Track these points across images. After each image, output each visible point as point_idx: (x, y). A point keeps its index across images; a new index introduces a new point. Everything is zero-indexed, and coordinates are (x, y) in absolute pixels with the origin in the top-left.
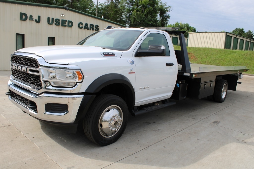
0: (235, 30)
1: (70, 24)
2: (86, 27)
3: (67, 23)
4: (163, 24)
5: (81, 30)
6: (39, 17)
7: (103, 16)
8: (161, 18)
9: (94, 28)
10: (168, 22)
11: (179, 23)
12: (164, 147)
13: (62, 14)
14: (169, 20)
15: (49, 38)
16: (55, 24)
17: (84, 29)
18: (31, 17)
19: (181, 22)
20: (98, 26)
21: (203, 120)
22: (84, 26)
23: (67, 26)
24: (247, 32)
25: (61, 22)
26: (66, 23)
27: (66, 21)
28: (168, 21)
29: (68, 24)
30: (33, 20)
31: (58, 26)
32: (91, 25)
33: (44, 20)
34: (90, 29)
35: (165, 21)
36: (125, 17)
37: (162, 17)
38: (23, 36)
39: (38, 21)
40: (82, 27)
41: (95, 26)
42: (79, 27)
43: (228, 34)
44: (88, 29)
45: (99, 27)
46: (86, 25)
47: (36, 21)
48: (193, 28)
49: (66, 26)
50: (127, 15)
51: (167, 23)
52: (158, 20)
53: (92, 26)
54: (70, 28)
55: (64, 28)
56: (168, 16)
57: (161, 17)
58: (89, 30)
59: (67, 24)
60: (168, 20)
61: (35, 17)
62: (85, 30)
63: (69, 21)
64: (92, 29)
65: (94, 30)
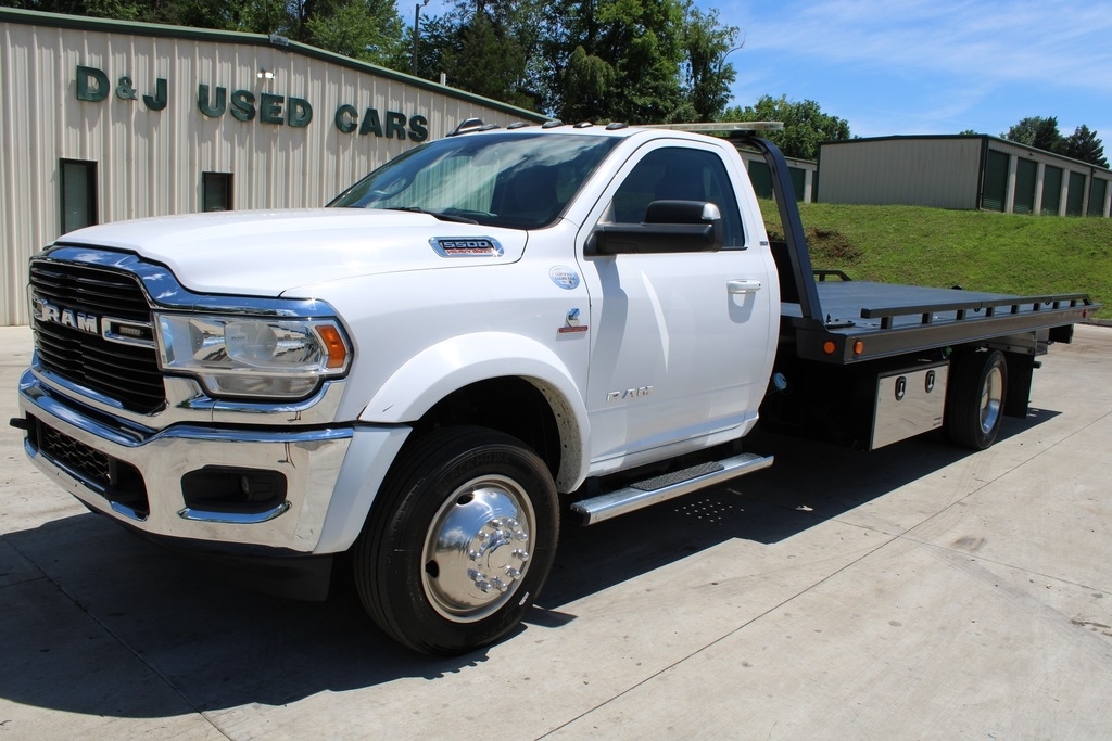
0: (1018, 129)
1: (299, 114)
2: (371, 124)
3: (284, 106)
4: (706, 106)
5: (347, 139)
6: (162, 83)
7: (444, 76)
8: (696, 83)
9: (408, 129)
10: (727, 96)
11: (773, 100)
12: (746, 665)
13: (263, 72)
14: (731, 86)
15: (206, 177)
16: (232, 112)
17: (363, 132)
18: (126, 81)
19: (784, 96)
20: (422, 120)
21: (906, 535)
22: (359, 121)
23: (285, 122)
24: (1073, 133)
25: (257, 105)
26: (279, 111)
27: (281, 99)
28: (726, 93)
29: (290, 112)
30: (133, 98)
31: (245, 125)
32: (390, 115)
33: (182, 101)
34: (389, 135)
35: (715, 94)
36: (539, 79)
37: (699, 77)
38: (90, 168)
39: (157, 102)
40: (353, 127)
41: (408, 118)
42: (338, 123)
43: (992, 145)
44: (379, 134)
45: (426, 123)
46: (371, 113)
47: (147, 100)
48: (834, 119)
49: (280, 122)
50: (547, 69)
51: (723, 102)
52: (685, 90)
53: (396, 121)
54: (299, 131)
55: (269, 128)
56: (725, 71)
57: (695, 76)
58: (384, 139)
59: (284, 114)
60: (726, 89)
61: (142, 86)
62: (366, 137)
63: (294, 102)
64: (395, 133)
65: (404, 138)
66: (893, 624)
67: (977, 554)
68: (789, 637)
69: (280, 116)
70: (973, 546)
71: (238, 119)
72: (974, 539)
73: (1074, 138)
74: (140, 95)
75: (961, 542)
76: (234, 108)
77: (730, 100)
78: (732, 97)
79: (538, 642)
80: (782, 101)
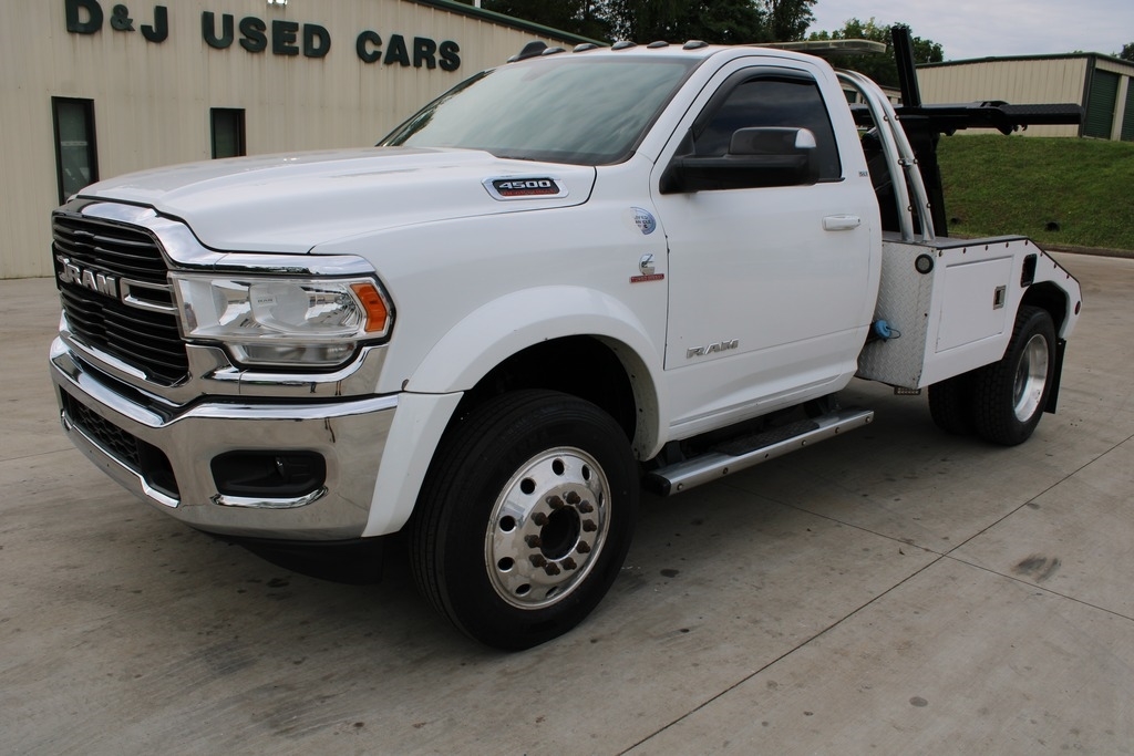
1: (316, 43)
2: (397, 53)
3: (299, 36)
4: (785, 29)
5: (369, 69)
6: (161, 13)
9: (438, 57)
10: (808, 19)
11: (861, 24)
15: (217, 114)
16: (242, 43)
17: (388, 62)
18: (120, 12)
19: (872, 19)
20: (454, 47)
22: (384, 49)
23: (301, 50)
25: (268, 34)
26: (293, 39)
27: (295, 26)
28: (807, 16)
29: (308, 41)
30: (130, 29)
31: (256, 56)
32: (419, 42)
33: (185, 28)
34: (418, 64)
35: (796, 16)
36: (608, 5)
38: (85, 108)
39: (157, 32)
40: (377, 55)
41: (438, 44)
42: (361, 53)
43: (1100, 65)
44: (405, 63)
45: (458, 50)
46: (397, 41)
47: (146, 30)
48: (928, 43)
49: (293, 52)
51: (804, 25)
52: (764, 13)
53: (424, 49)
54: (316, 63)
55: (285, 61)
58: (411, 69)
59: (299, 43)
60: (808, 12)
61: (142, 15)
62: (392, 67)
63: (312, 30)
64: (424, 63)
66: (917, 702)
67: (1046, 584)
68: (765, 724)
69: (296, 45)
70: (1041, 572)
71: (248, 50)
72: (1043, 561)
74: (137, 25)
75: (1027, 565)
76: (244, 37)
77: (811, 23)
78: (813, 20)
80: (870, 25)
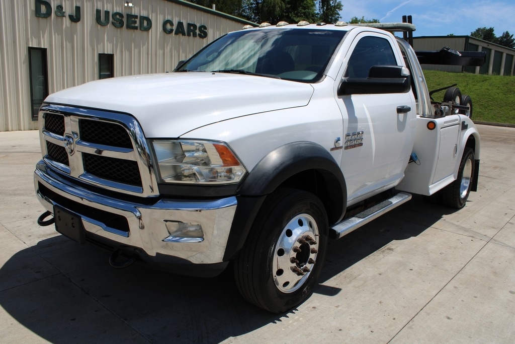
0: (475, 33)
1: (145, 23)
2: (180, 30)
3: (138, 20)
5: (168, 36)
6: (78, 9)
7: (214, 6)
8: (323, 10)
9: (198, 32)
13: (128, 3)
14: (340, 12)
15: (101, 56)
16: (113, 23)
17: (176, 33)
18: (60, 8)
19: (363, 17)
20: (205, 28)
22: (174, 28)
23: (139, 28)
24: (501, 35)
25: (125, 20)
26: (135, 22)
27: (136, 17)
28: (338, 16)
29: (141, 23)
30: (64, 16)
31: (119, 30)
32: (189, 25)
33: (88, 16)
34: (189, 35)
35: (332, 15)
36: (248, 9)
37: (325, 8)
38: (43, 52)
39: (76, 18)
40: (171, 31)
41: (198, 26)
42: (165, 29)
43: (470, 41)
44: (184, 34)
46: (180, 24)
47: (71, 17)
49: (136, 28)
50: (252, 4)
51: (337, 19)
52: (318, 14)
53: (192, 28)
54: (145, 33)
55: (131, 31)
56: (337, 5)
57: (323, 7)
58: (186, 37)
60: (338, 14)
61: (68, 10)
62: (178, 36)
63: (143, 18)
64: (192, 33)
65: (196, 37)
68: (462, 301)
69: (136, 25)
71: (115, 27)
73: (502, 38)
74: (67, 14)
76: (114, 21)
77: (340, 19)
78: (341, 17)
79: (337, 307)
80: (362, 20)
